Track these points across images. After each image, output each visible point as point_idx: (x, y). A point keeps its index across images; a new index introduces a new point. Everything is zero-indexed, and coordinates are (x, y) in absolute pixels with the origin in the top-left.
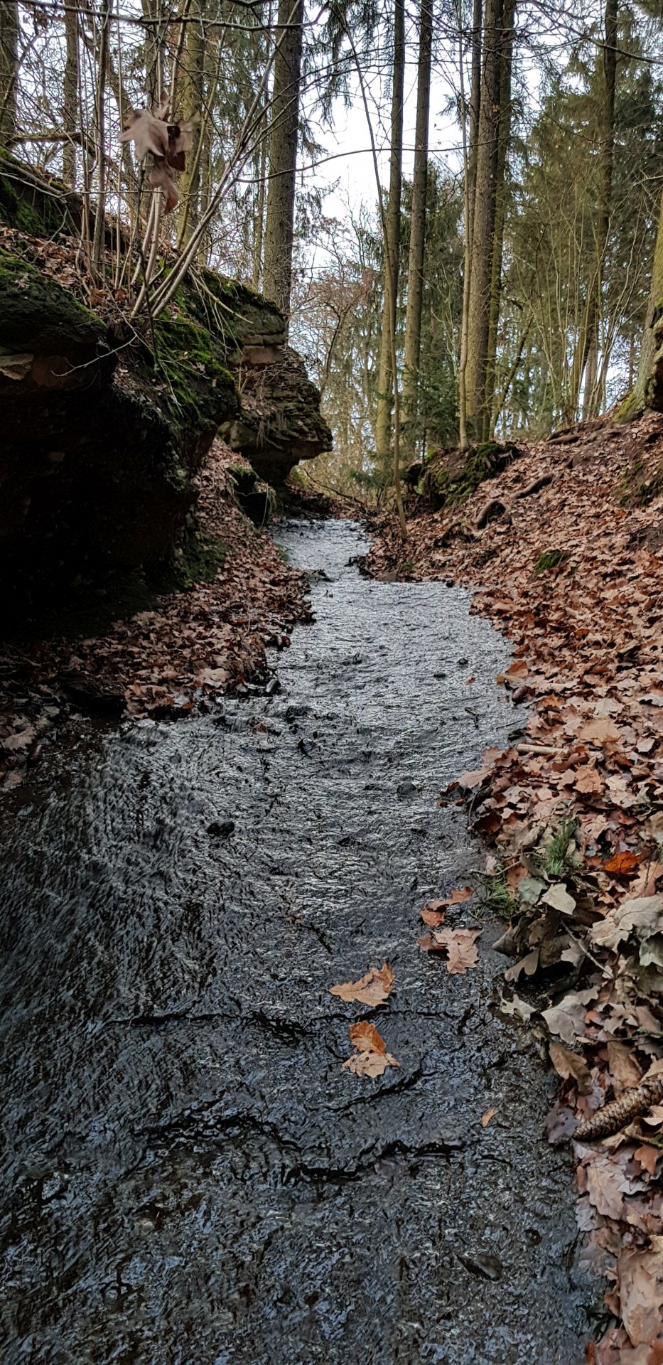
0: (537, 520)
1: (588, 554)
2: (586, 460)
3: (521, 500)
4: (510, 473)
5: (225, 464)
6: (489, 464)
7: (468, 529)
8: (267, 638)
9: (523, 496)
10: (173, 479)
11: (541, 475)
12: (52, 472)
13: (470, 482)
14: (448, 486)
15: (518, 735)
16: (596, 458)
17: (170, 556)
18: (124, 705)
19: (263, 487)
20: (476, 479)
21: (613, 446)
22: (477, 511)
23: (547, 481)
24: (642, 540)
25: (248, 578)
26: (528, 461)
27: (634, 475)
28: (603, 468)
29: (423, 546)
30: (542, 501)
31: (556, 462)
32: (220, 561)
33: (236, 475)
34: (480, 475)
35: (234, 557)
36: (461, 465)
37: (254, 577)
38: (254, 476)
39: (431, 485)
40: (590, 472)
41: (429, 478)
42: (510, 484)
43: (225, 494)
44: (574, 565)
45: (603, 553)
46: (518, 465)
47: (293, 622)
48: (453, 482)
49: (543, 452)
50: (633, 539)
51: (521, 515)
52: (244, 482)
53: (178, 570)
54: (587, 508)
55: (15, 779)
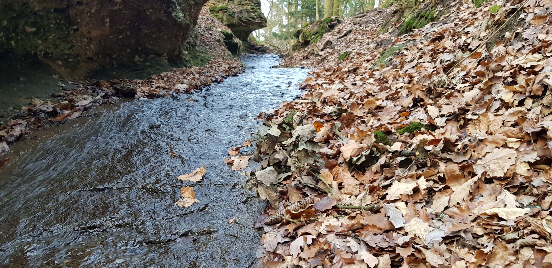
0: (345, 46)
1: (359, 52)
2: (367, 22)
3: (340, 39)
4: (336, 30)
5: (219, 29)
6: (327, 26)
7: (317, 51)
8: (214, 79)
9: (340, 38)
10: (176, 16)
11: (349, 29)
12: (118, 7)
13: (319, 34)
14: (311, 36)
16: (371, 21)
18: (136, 93)
19: (237, 40)
20: (322, 33)
21: (378, 16)
22: (320, 44)
23: (350, 31)
24: (381, 45)
25: (219, 66)
26: (344, 24)
27: (385, 25)
28: (374, 25)
29: (299, 59)
30: (348, 39)
31: (355, 24)
32: (208, 60)
33: (223, 33)
34: (324, 31)
35: (215, 59)
36: (316, 28)
38: (232, 35)
39: (305, 37)
40: (368, 27)
41: (303, 34)
42: (336, 34)
43: (219, 41)
44: (352, 56)
45: (365, 51)
46: (340, 26)
48: (313, 35)
49: (350, 21)
50: (378, 45)
51: (339, 45)
52: (228, 37)
53: (185, 59)
54: (365, 40)
55: (76, 115)
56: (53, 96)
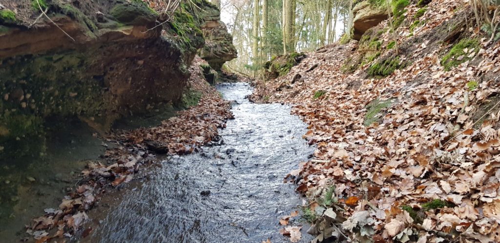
0: (313, 80)
1: (333, 91)
2: (330, 58)
3: (307, 73)
4: (303, 63)
5: (199, 63)
6: (295, 60)
7: (288, 84)
8: (218, 125)
9: (308, 71)
10: (182, 69)
11: (314, 64)
12: (139, 68)
13: (288, 67)
14: (280, 69)
15: (311, 156)
16: (333, 57)
17: (181, 97)
18: (168, 150)
19: (213, 72)
20: (290, 66)
21: (340, 52)
22: (291, 77)
23: (316, 66)
24: (352, 85)
25: (209, 104)
26: (309, 59)
27: (348, 63)
28: (336, 61)
29: (272, 91)
30: (315, 73)
31: (319, 59)
32: (199, 98)
33: (203, 68)
34: (292, 64)
35: (204, 97)
36: (284, 61)
37: (211, 103)
38: (209, 67)
39: (273, 68)
40: (332, 62)
41: (273, 66)
42: (303, 67)
43: (199, 74)
44: (328, 95)
45: (338, 91)
46: (306, 60)
47: (227, 119)
48: (282, 67)
49: (314, 56)
50: (349, 86)
51: (307, 78)
52: (206, 70)
53: (184, 101)
54: (331, 75)
55: (130, 178)
56: (102, 157)
